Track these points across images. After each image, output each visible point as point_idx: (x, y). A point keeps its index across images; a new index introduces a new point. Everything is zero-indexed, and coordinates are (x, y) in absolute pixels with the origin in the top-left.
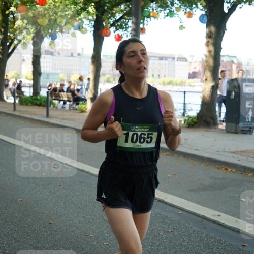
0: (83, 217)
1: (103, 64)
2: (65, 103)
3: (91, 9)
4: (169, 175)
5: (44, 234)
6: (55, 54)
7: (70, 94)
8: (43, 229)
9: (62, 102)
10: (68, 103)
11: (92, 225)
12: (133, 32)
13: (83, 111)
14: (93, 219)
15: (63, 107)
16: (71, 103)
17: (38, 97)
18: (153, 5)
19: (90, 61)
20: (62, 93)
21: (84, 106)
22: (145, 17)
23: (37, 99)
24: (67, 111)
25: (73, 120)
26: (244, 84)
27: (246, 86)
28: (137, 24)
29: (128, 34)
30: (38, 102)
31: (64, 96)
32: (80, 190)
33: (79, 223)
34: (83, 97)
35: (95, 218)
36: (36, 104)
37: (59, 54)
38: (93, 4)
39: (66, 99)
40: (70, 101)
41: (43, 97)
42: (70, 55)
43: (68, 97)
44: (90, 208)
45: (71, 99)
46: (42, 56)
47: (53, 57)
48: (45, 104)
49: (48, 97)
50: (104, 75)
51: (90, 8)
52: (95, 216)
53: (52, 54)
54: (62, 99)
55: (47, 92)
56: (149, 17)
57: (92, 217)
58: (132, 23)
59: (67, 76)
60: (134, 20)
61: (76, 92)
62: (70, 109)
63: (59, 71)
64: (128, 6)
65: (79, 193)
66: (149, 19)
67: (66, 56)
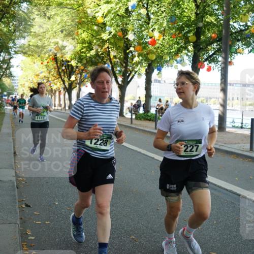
3: (191, 48)
4: (251, 177)
5: (153, 217)
6: (162, 82)
8: (152, 213)
12: (223, 65)
17: (149, 114)
18: (240, 43)
22: (232, 53)
23: (148, 115)
28: (226, 59)
29: (219, 66)
30: (149, 118)
36: (147, 120)
37: (165, 82)
38: (192, 44)
41: (152, 114)
44: (188, 200)
46: (152, 84)
47: (161, 84)
48: (154, 119)
49: (156, 114)
51: (189, 47)
53: (159, 82)
55: (156, 111)
56: (236, 52)
58: (222, 57)
59: (171, 99)
60: (223, 55)
63: (164, 95)
64: (219, 45)
66: (236, 55)
67: (170, 83)
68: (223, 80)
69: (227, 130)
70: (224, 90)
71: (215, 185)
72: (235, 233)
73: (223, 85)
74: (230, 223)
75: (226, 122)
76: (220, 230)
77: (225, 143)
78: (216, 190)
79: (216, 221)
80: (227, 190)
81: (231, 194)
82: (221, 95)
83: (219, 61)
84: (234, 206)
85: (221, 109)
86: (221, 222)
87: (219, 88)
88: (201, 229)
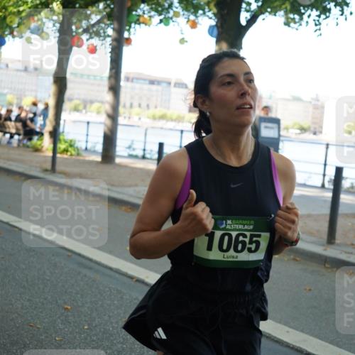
0: (29, 300)
1: (69, 85)
2: (12, 137)
3: (56, 6)
7: (19, 125)
9: (8, 136)
10: (16, 137)
11: (41, 312)
12: (115, 43)
13: (37, 150)
14: (43, 304)
15: (9, 143)
16: (21, 137)
18: (144, 7)
19: (51, 79)
20: (9, 123)
21: (39, 143)
22: (131, 23)
24: (14, 148)
25: (22, 162)
26: (263, 125)
27: (266, 127)
28: (119, 32)
31: (12, 126)
32: (27, 262)
33: (22, 308)
34: (38, 130)
35: (45, 302)
37: (7, 66)
39: (13, 131)
40: (19, 135)
42: (23, 69)
43: (17, 129)
44: (39, 288)
45: (22, 132)
50: (70, 100)
51: (55, 4)
52: (45, 299)
54: (7, 130)
56: (138, 22)
57: (41, 300)
58: (114, 29)
59: (18, 99)
60: (116, 25)
61: (29, 122)
62: (19, 145)
63: (6, 91)
64: (109, 6)
65: (24, 267)
66: (137, 26)
67: (18, 70)
68: (114, 71)
69: (118, 160)
70: (115, 89)
71: (91, 260)
72: (119, 346)
73: (113, 81)
74: (113, 327)
75: (115, 146)
76: (93, 341)
77: (113, 185)
78: (91, 268)
79: (89, 325)
80: (111, 269)
81: (117, 275)
82: (109, 97)
83: (109, 36)
84: (122, 298)
85: (109, 122)
86: (96, 326)
87: (105, 84)
88: (61, 340)
